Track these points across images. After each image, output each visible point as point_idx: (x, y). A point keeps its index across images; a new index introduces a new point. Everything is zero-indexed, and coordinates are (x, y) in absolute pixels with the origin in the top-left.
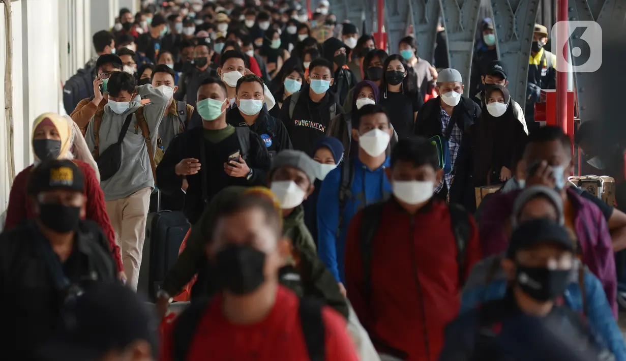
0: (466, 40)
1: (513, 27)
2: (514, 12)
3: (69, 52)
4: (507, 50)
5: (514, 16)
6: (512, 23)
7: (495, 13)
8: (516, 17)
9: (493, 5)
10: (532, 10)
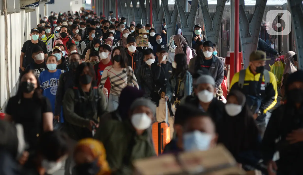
0: (190, 31)
1: (212, 25)
2: (212, 20)
3: (24, 36)
4: (209, 35)
5: (212, 21)
6: (211, 24)
7: (205, 20)
8: (213, 22)
9: (204, 17)
10: (220, 19)
